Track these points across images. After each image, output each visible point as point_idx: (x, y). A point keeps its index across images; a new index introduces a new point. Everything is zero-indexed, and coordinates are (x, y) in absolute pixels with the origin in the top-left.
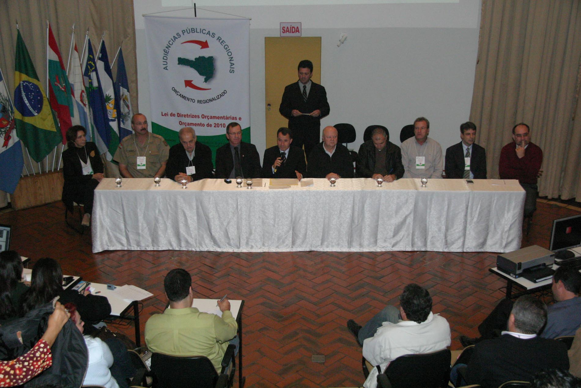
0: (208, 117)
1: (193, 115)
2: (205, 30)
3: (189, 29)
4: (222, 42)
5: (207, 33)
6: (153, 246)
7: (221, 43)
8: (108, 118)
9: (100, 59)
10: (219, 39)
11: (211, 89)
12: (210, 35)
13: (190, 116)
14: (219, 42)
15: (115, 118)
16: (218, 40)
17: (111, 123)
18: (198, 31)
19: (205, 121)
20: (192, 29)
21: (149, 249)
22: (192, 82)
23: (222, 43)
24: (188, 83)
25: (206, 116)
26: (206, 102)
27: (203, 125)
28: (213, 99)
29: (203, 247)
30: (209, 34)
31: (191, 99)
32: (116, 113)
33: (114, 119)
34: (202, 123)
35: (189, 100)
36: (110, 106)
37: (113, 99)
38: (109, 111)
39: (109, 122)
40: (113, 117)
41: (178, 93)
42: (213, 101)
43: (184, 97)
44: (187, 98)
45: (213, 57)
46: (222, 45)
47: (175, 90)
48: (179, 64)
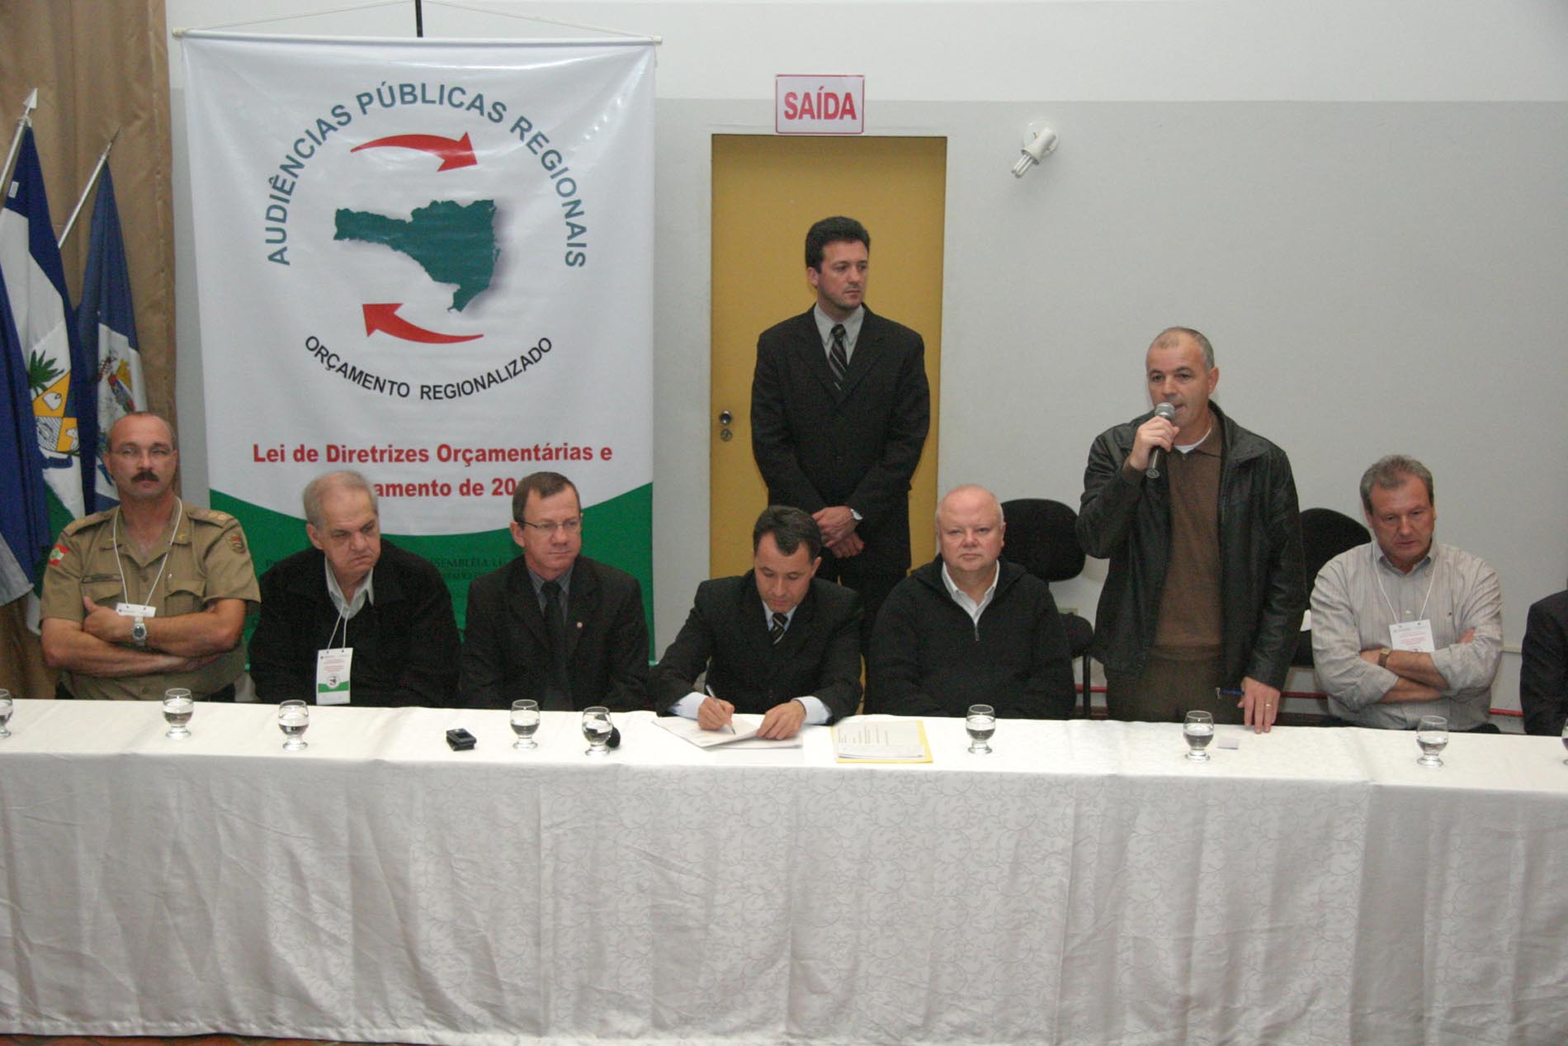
0: (468, 455)
1: (400, 452)
2: (463, 92)
3: (391, 88)
4: (535, 139)
5: (472, 105)
6: (144, 1015)
7: (528, 145)
8: (42, 455)
9: (10, 204)
10: (521, 126)
11: (480, 336)
12: (482, 113)
13: (386, 456)
14: (522, 137)
15: (70, 453)
16: (518, 130)
17: (53, 476)
18: (432, 94)
19: (453, 473)
20: (402, 87)
21: (120, 1028)
22: (399, 313)
23: (534, 145)
24: (381, 317)
25: (457, 452)
26: (459, 390)
27: (446, 490)
28: (492, 379)
29: (374, 1023)
30: (481, 108)
31: (393, 383)
32: (73, 433)
33: (65, 456)
34: (440, 483)
35: (382, 389)
36: (50, 401)
37: (62, 371)
38: (46, 424)
39: (44, 470)
40: (59, 450)
41: (333, 361)
42: (489, 386)
43: (359, 377)
44: (372, 377)
45: (495, 203)
46: (535, 153)
47: (318, 350)
48: (338, 237)
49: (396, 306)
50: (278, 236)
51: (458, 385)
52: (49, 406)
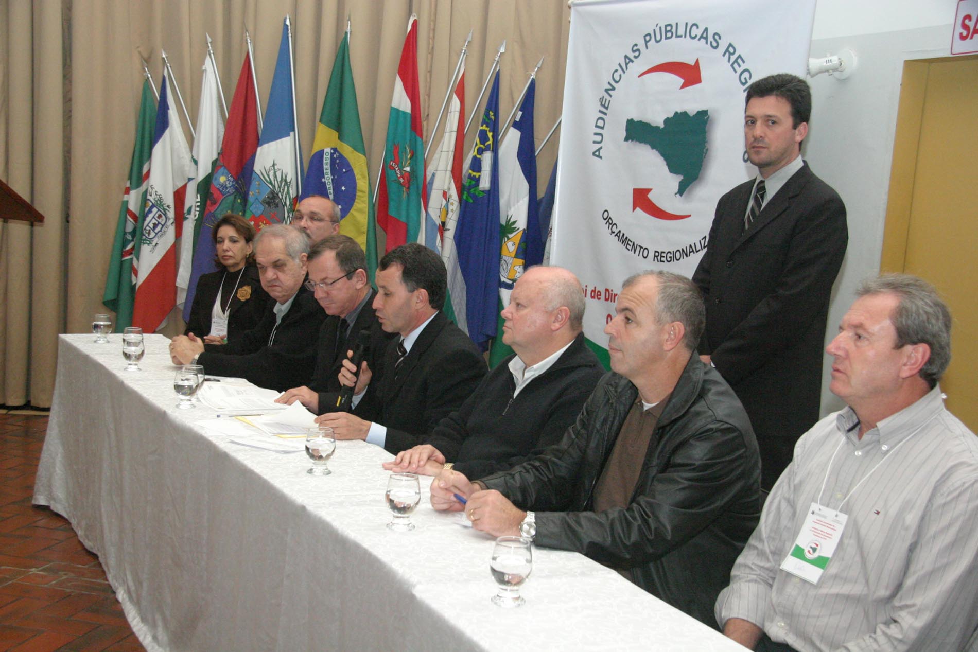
2: (698, 28)
3: (660, 28)
4: (736, 61)
5: (702, 37)
7: (732, 66)
8: (500, 280)
9: (516, 125)
10: (730, 50)
11: (689, 216)
12: (707, 43)
14: (729, 61)
16: (727, 54)
18: (681, 30)
20: (666, 28)
22: (650, 196)
23: (736, 66)
24: (641, 199)
26: (673, 257)
28: (691, 250)
30: (707, 39)
31: (641, 247)
35: (635, 251)
36: (510, 246)
37: (519, 229)
38: (505, 261)
39: (500, 289)
40: (509, 278)
41: (614, 229)
42: (689, 255)
43: (624, 240)
44: (631, 242)
45: (709, 113)
46: (736, 72)
47: (607, 220)
48: (626, 139)
49: (649, 190)
50: (598, 138)
51: (673, 252)
52: (508, 249)
